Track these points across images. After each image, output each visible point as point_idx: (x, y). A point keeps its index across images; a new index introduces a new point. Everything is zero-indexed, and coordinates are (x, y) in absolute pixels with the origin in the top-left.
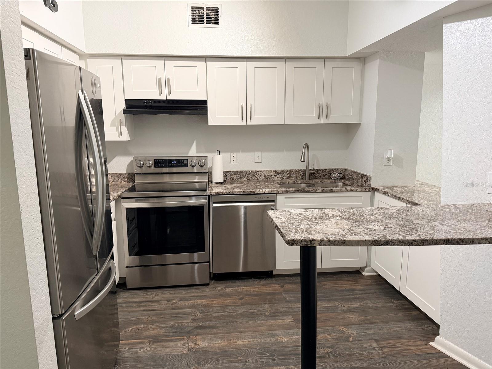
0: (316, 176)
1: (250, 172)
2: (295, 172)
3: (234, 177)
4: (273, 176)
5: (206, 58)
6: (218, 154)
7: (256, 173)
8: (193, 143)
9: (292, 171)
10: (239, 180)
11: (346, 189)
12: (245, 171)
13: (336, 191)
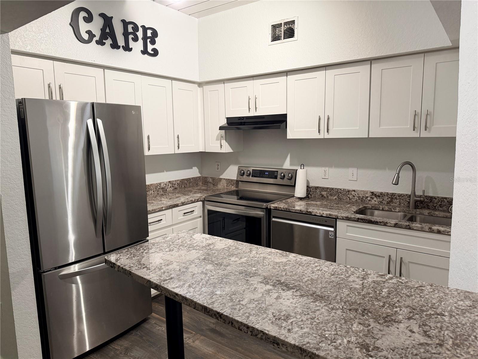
0: (428, 206)
1: (341, 190)
2: (399, 196)
3: (324, 193)
4: (369, 199)
5: (287, 73)
6: (302, 168)
7: (349, 192)
8: (288, 155)
9: (395, 195)
10: (329, 197)
11: (430, 228)
12: (336, 189)
13: (415, 228)
